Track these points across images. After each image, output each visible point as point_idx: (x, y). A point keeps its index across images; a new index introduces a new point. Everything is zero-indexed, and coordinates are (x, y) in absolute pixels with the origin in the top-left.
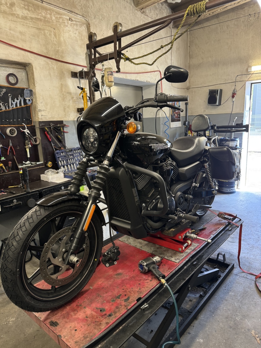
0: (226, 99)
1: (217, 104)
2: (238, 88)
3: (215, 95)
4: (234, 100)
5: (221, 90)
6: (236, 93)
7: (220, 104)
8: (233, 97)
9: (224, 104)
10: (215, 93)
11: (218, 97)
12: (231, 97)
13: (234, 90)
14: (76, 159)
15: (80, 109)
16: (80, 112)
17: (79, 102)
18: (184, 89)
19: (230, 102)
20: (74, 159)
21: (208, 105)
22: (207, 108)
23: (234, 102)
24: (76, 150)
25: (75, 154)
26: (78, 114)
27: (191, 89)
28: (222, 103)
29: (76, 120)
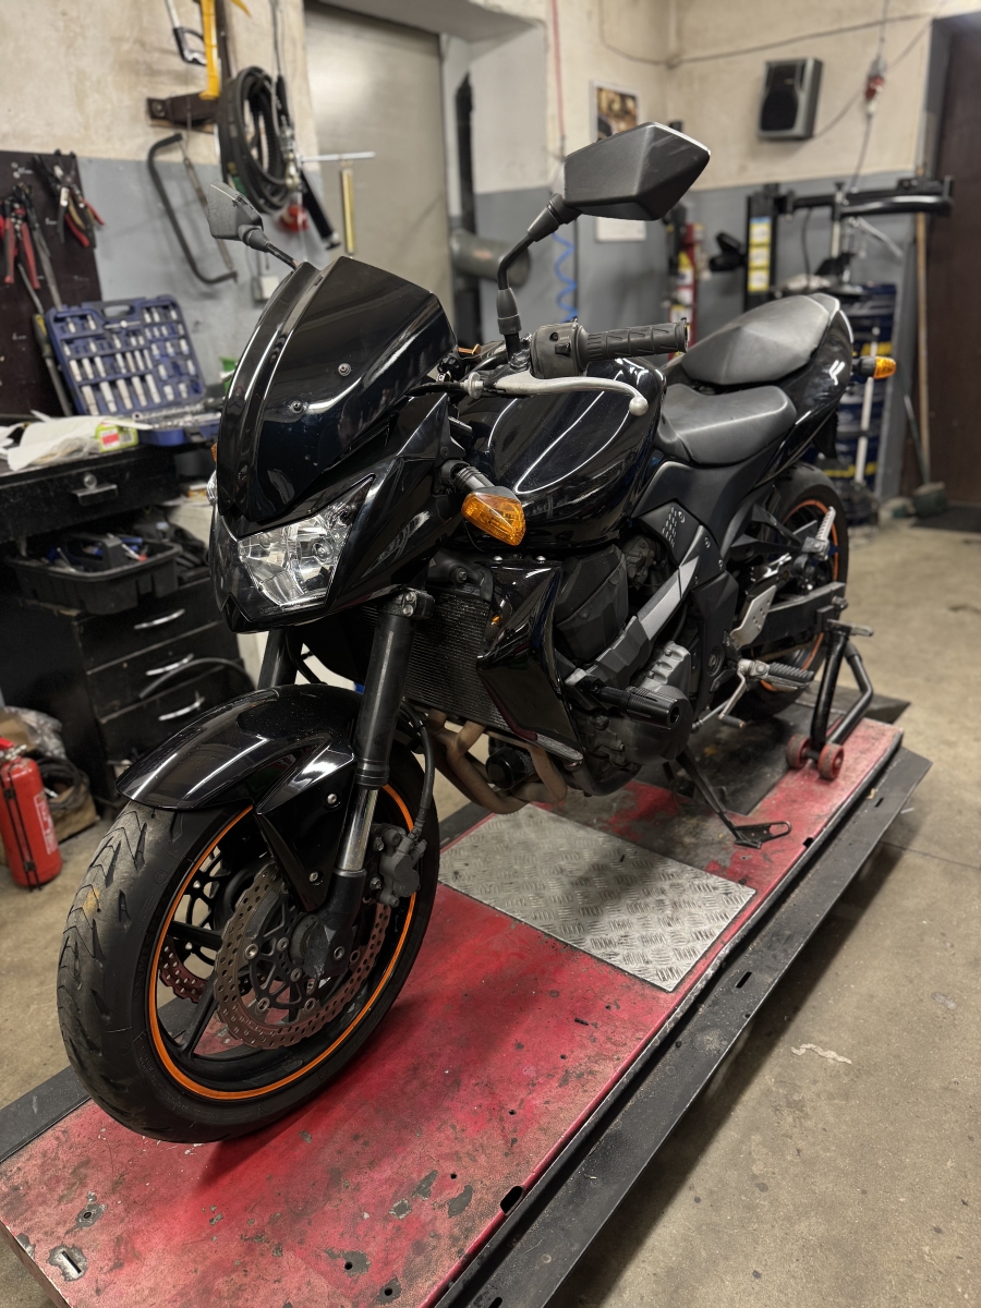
0: (841, 104)
1: (799, 129)
2: (890, 56)
3: (792, 86)
4: (873, 107)
5: (818, 65)
6: (883, 74)
7: (809, 135)
8: (870, 94)
9: (826, 135)
10: (792, 76)
11: (803, 98)
12: (861, 97)
13: (876, 63)
14: (156, 351)
15: (162, 102)
16: (164, 118)
17: (156, 67)
18: (655, 63)
19: (854, 125)
20: (146, 352)
21: (762, 140)
22: (753, 154)
23: (875, 121)
24: (154, 310)
25: (152, 331)
26: (150, 130)
27: (685, 67)
28: (819, 126)
29: (144, 157)
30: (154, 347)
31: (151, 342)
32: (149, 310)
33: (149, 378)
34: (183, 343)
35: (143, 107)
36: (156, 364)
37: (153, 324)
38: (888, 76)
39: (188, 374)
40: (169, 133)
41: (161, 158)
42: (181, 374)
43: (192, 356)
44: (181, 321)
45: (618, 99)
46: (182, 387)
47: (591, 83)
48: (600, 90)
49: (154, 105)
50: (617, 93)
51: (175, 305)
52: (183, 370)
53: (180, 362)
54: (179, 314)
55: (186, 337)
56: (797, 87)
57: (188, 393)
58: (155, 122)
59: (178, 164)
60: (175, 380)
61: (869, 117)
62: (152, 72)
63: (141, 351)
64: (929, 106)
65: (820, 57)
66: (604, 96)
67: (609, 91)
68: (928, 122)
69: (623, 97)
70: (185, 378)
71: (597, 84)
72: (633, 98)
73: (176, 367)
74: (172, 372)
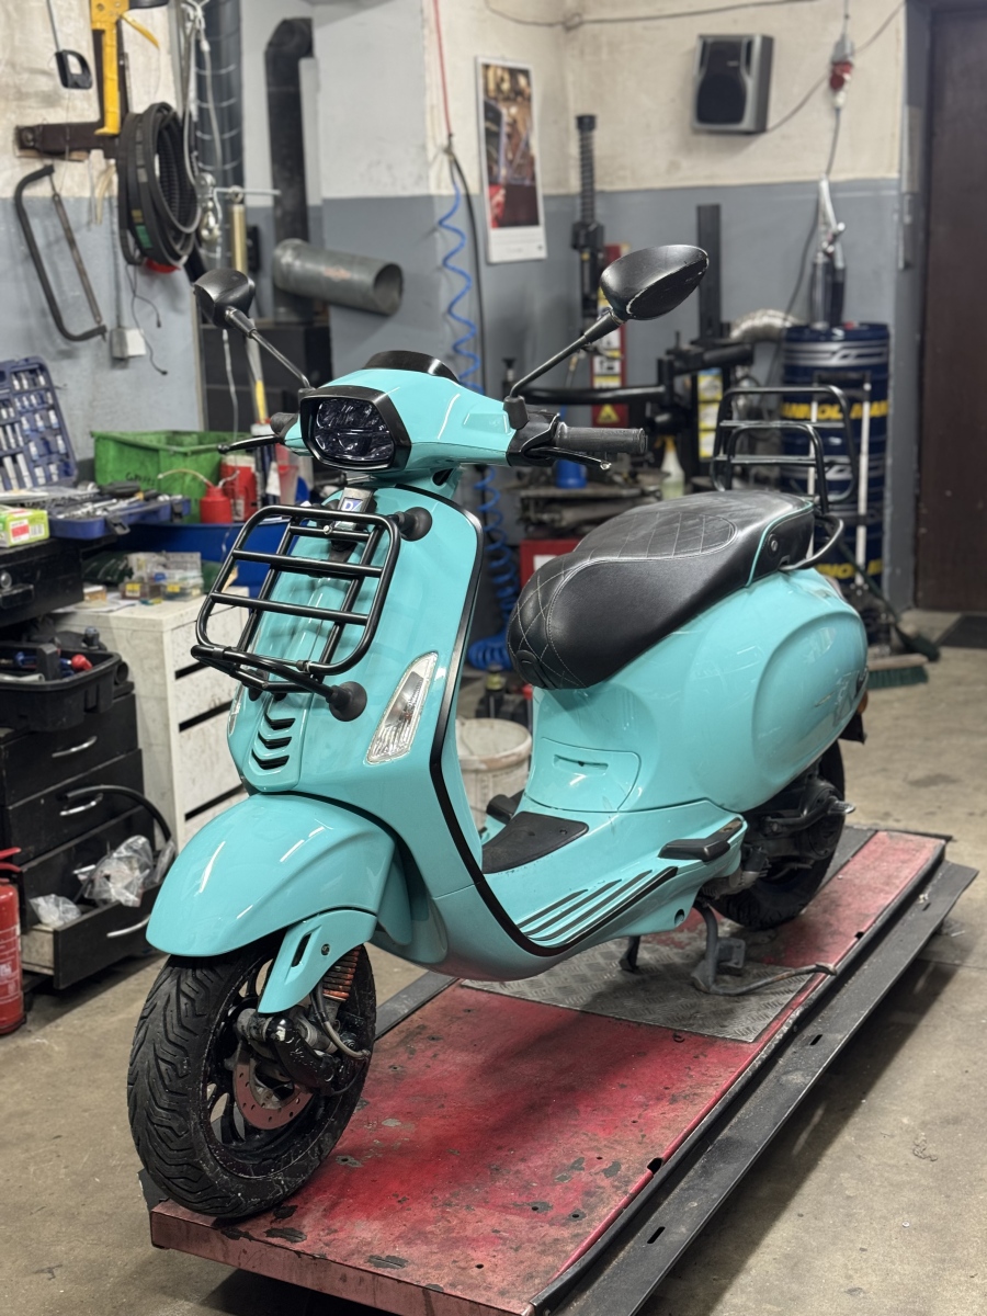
0: (798, 93)
1: (747, 122)
2: (857, 38)
3: (736, 69)
4: (841, 98)
5: (768, 43)
6: (851, 59)
7: (761, 127)
8: (836, 83)
9: (784, 129)
10: (736, 57)
11: (750, 83)
12: (825, 85)
13: (841, 45)
14: (26, 426)
15: (31, 129)
16: (33, 148)
17: (24, 90)
18: (550, 25)
19: (817, 116)
20: (17, 426)
21: (696, 132)
22: (687, 148)
23: (844, 115)
24: (22, 375)
25: (21, 401)
26: (17, 162)
27: (587, 28)
28: (773, 119)
29: (9, 193)
30: (24, 420)
31: (21, 414)
32: (16, 374)
33: (20, 458)
34: (52, 414)
35: (10, 137)
36: (27, 440)
37: (21, 393)
38: (858, 61)
39: (58, 452)
40: (37, 166)
41: (27, 193)
42: (50, 452)
43: (61, 430)
44: (50, 388)
45: (507, 76)
46: (53, 468)
47: (475, 59)
48: (487, 67)
49: (24, 134)
50: (504, 68)
51: (43, 369)
52: (53, 449)
53: (50, 438)
54: (48, 379)
55: (55, 407)
56: (743, 71)
57: (59, 475)
58: (23, 153)
59: (44, 198)
60: (45, 459)
61: (837, 110)
62: (21, 96)
63: (12, 425)
64: (911, 99)
65: (769, 32)
66: (491, 73)
67: (497, 67)
68: (911, 117)
69: (514, 73)
70: (54, 457)
71: (482, 60)
72: (526, 73)
73: (46, 443)
74: (43, 450)
